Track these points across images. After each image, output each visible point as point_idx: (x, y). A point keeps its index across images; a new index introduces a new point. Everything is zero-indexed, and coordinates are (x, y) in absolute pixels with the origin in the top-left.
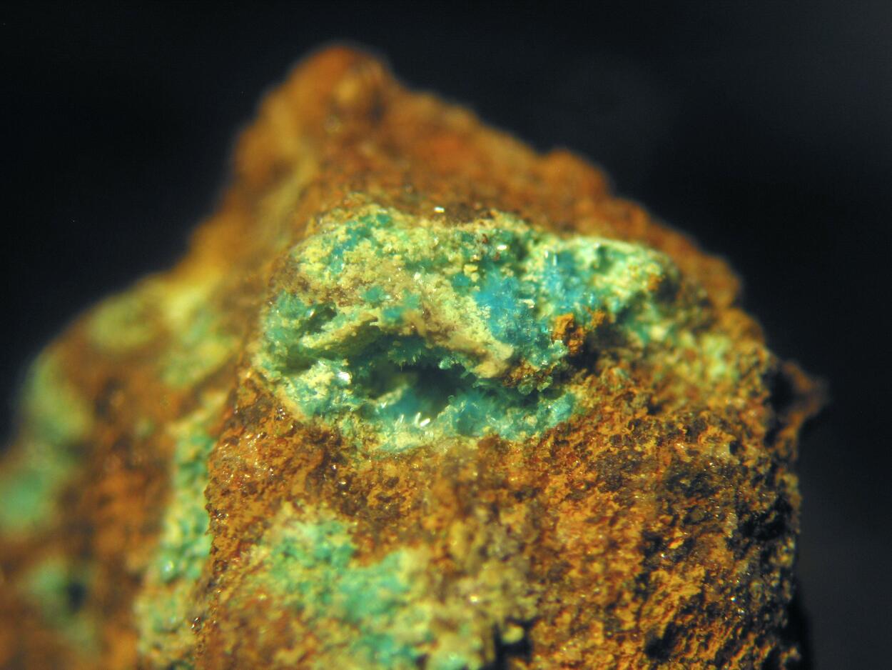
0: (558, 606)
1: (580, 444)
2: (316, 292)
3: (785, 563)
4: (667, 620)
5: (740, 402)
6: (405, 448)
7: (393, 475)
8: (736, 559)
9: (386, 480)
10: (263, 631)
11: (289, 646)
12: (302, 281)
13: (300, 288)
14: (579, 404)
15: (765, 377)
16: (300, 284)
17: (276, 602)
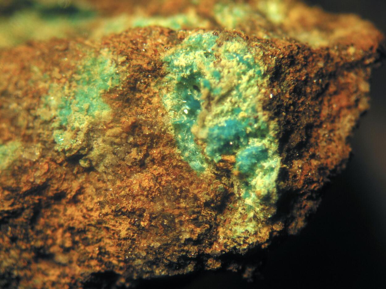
0: (106, 180)
1: (184, 177)
2: (218, 51)
3: (155, 272)
4: (111, 227)
5: (221, 240)
6: (165, 104)
7: (152, 101)
8: (145, 250)
9: (150, 99)
10: (66, 59)
11: (61, 72)
12: (221, 44)
13: (219, 43)
14: (201, 173)
15: (235, 248)
16: (220, 43)
17: (79, 62)
